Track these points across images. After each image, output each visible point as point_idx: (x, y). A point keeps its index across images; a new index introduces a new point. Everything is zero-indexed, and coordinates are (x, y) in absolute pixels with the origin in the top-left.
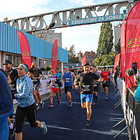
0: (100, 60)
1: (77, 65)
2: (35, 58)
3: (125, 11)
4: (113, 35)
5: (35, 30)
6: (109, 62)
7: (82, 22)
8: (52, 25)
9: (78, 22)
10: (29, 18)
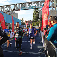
0: (34, 24)
1: (25, 26)
2: (7, 23)
3: (43, 5)
4: (39, 14)
5: (7, 11)
6: (37, 25)
7: (26, 9)
8: (14, 9)
9: (25, 8)
10: (4, 6)
